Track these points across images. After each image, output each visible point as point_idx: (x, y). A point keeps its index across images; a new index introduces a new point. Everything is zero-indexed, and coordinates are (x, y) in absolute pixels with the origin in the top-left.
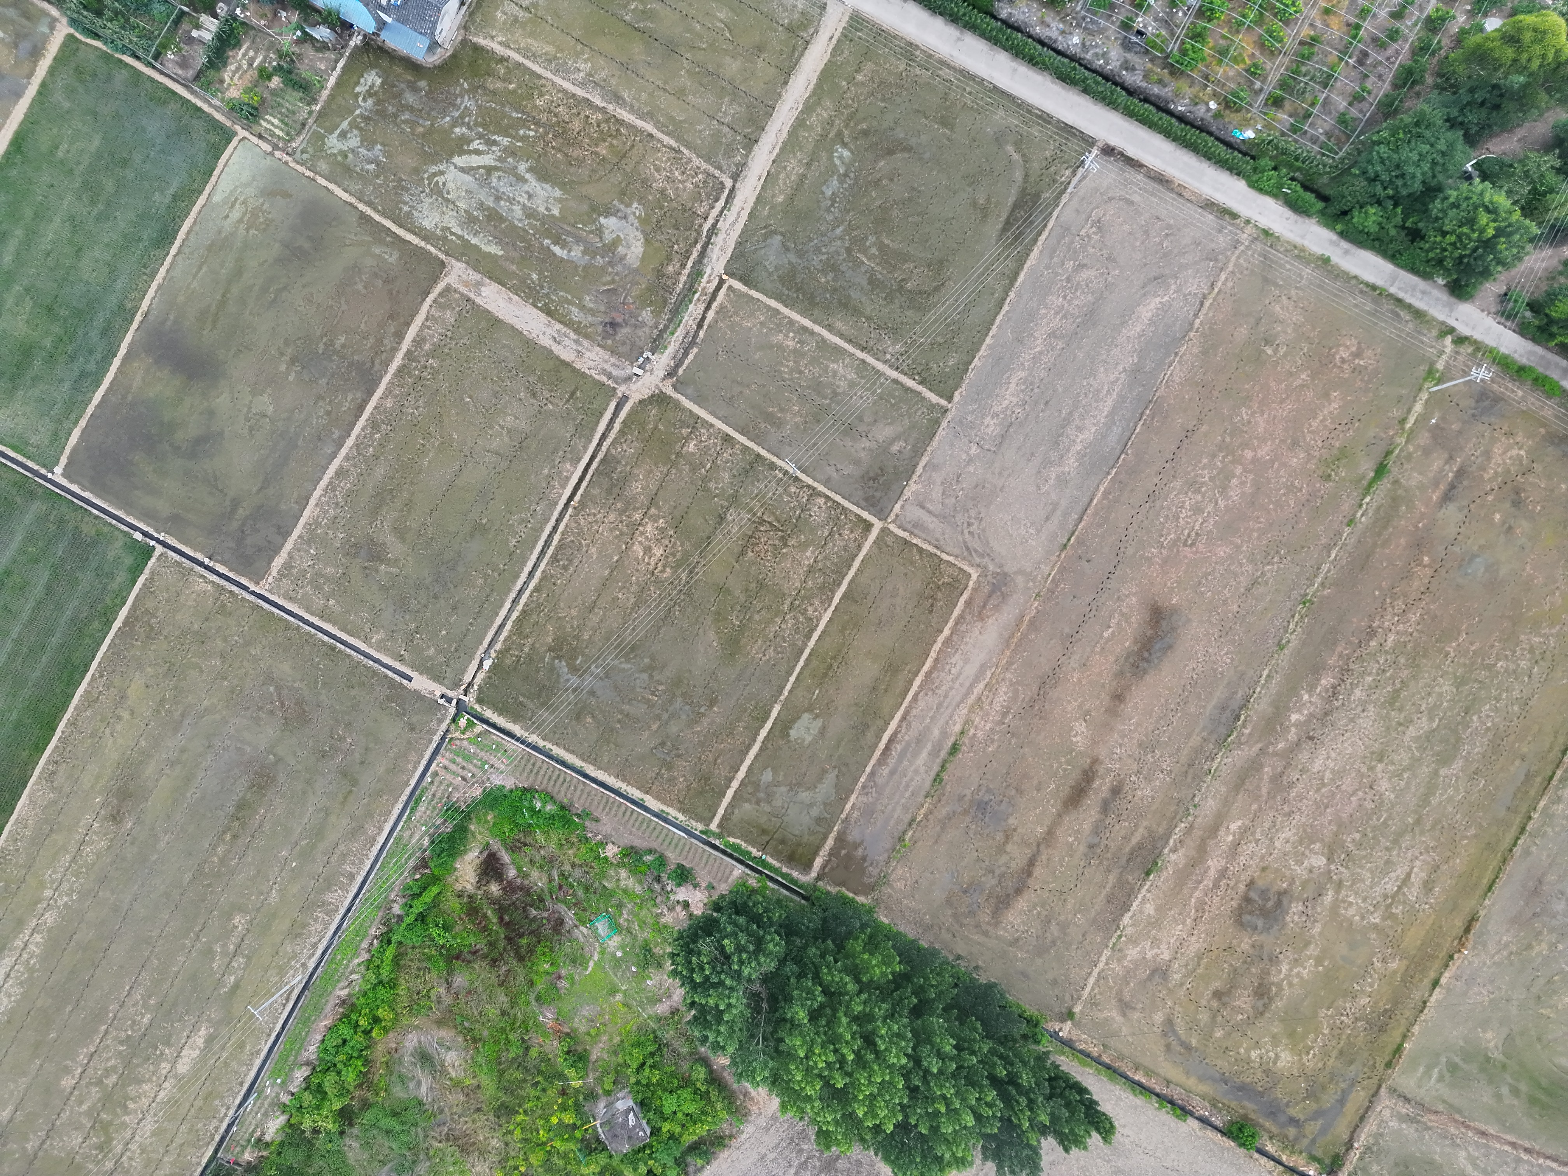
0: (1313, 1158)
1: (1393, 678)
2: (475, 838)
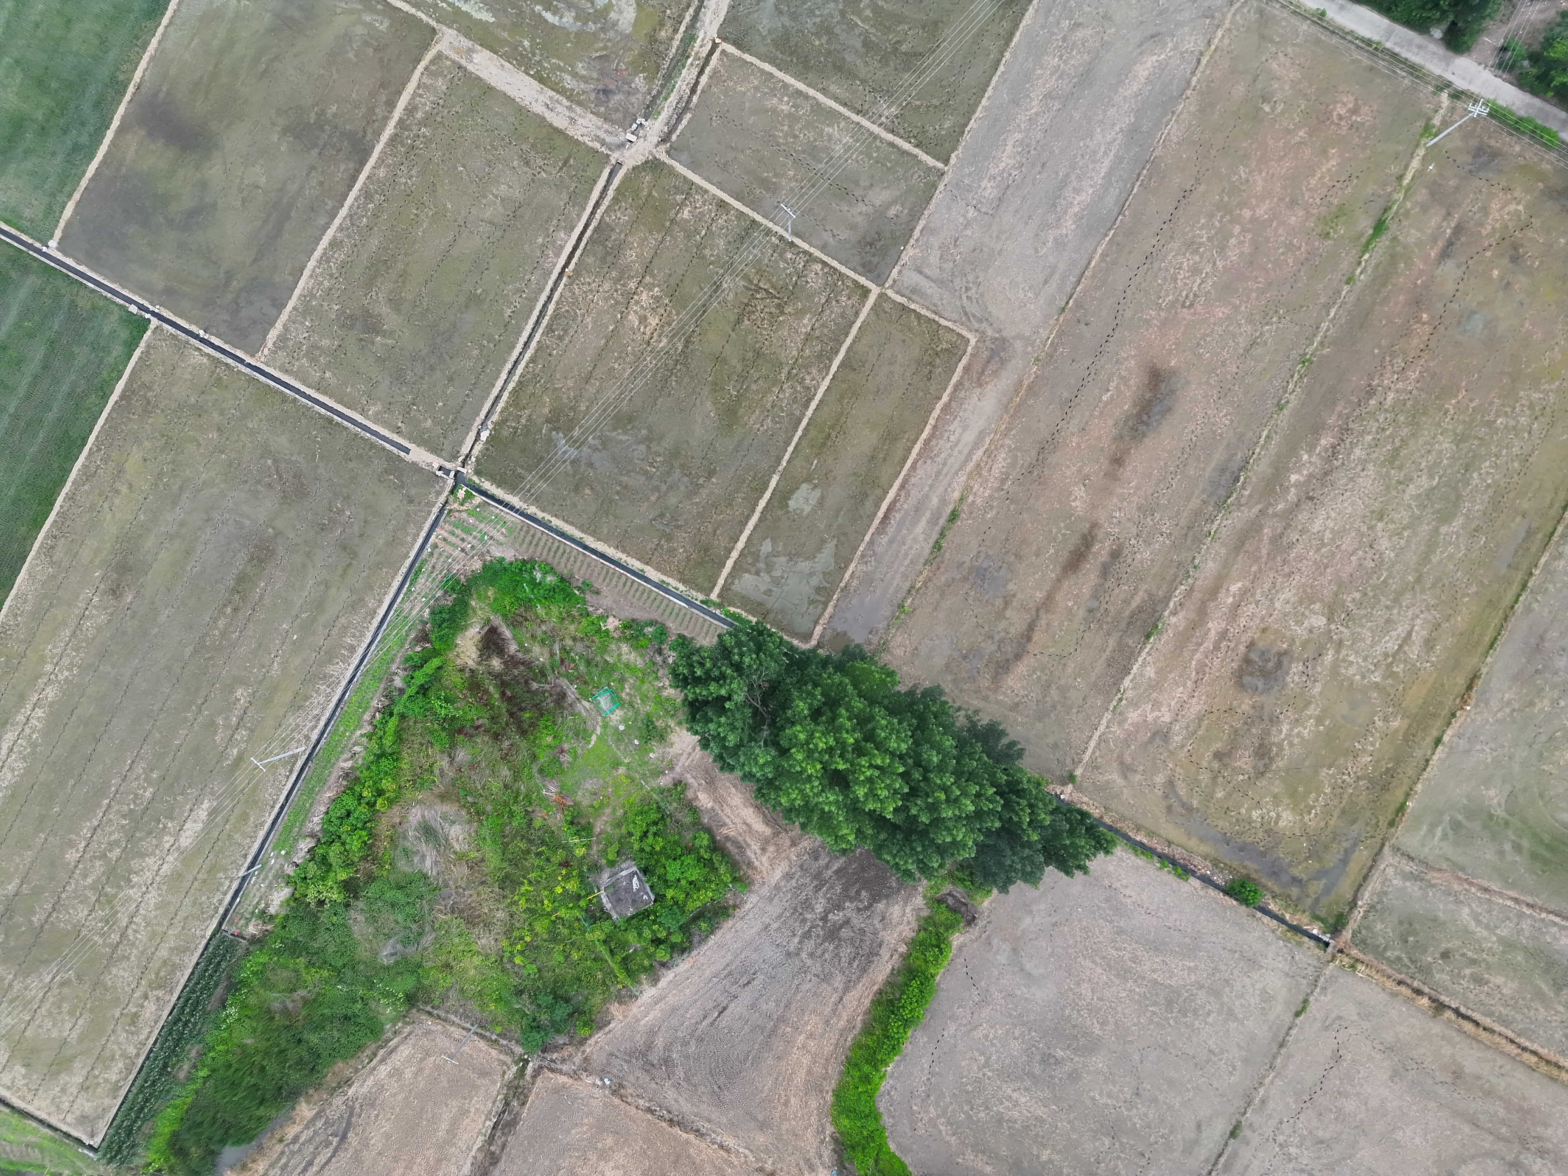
0: (1316, 918)
1: (1392, 436)
2: (475, 613)
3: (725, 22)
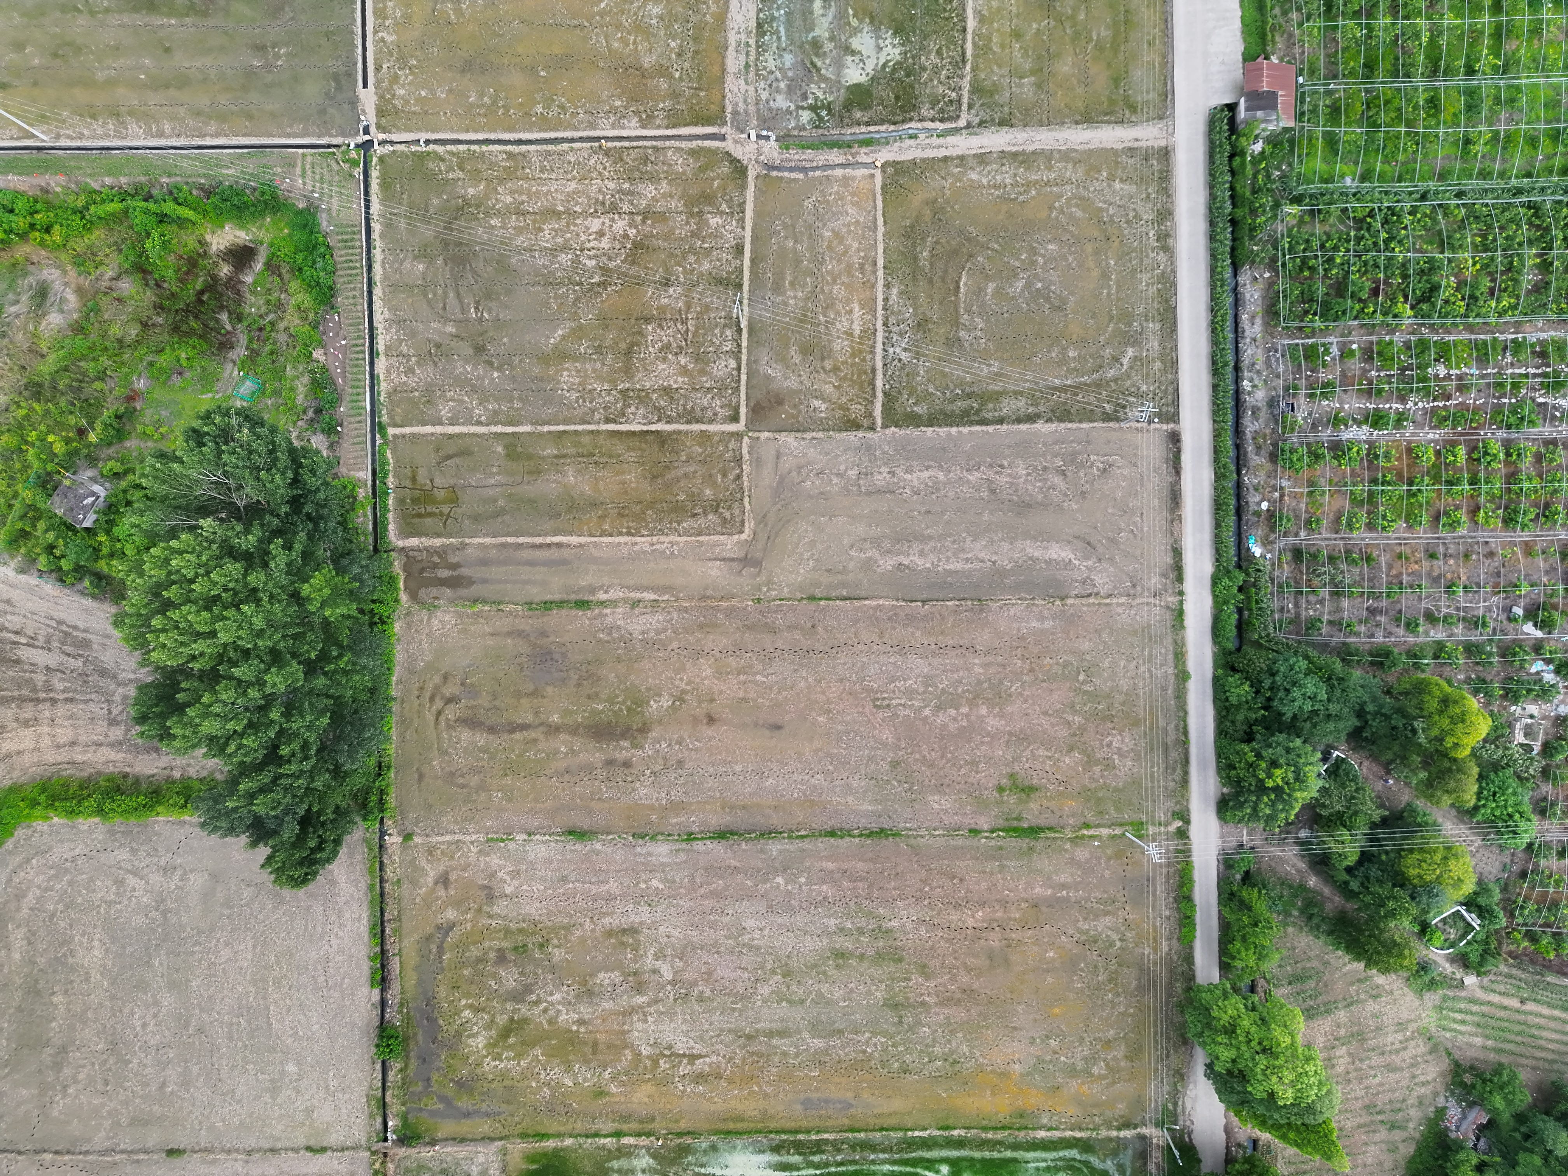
0: (405, 1118)
1: (861, 944)
2: (260, 228)
3: (898, 163)
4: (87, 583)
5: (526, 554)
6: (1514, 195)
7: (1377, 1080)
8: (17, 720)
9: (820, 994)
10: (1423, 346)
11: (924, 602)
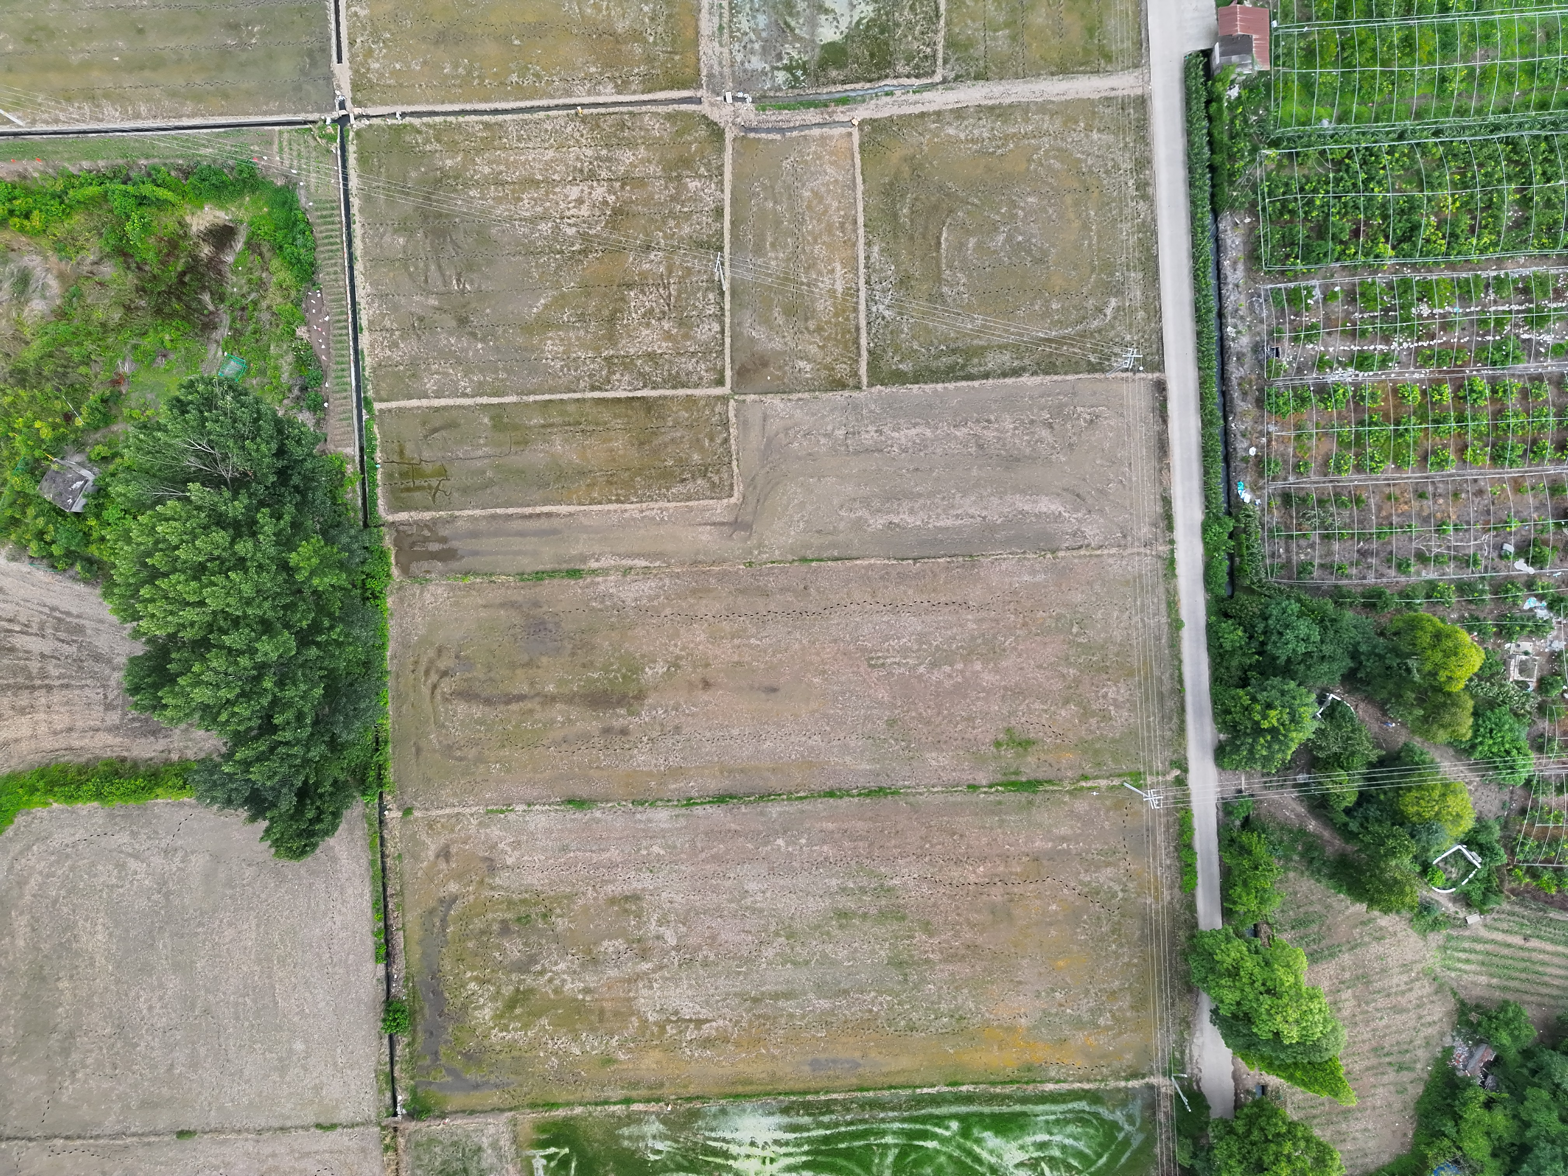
0: (414, 1092)
1: (864, 904)
2: (239, 207)
3: (875, 120)
4: (78, 567)
5: (516, 525)
6: (1492, 132)
7: (1385, 1021)
8: (13, 708)
9: (824, 955)
10: (1406, 285)
11: (915, 560)
